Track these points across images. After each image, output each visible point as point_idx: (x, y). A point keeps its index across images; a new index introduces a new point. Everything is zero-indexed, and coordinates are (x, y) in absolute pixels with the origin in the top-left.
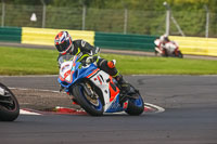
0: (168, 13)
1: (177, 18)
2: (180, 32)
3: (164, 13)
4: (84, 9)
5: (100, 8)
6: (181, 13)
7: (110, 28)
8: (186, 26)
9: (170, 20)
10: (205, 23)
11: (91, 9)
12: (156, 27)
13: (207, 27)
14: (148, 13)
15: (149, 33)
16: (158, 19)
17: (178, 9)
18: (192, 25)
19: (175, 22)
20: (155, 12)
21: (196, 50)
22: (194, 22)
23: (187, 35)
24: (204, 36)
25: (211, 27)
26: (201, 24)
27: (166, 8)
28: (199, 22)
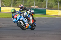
1: (3, 2)
2: (4, 6)
8: (6, 4)
9: (1, 2)
13: (12, 4)
18: (8, 4)
19: (3, 3)
22: (8, 3)
23: (6, 7)
24: (11, 7)
25: (13, 4)
28: (10, 3)
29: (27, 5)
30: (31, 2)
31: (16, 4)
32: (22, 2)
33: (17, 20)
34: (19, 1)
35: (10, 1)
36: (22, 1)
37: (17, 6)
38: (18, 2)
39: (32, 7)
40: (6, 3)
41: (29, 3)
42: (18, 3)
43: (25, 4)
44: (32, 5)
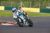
0: (21, 2)
1: (23, 3)
2: (24, 6)
3: (20, 2)
4: (2, 1)
5: (6, 1)
6: (24, 2)
7: (8, 5)
9: (22, 4)
10: (30, 4)
11: (3, 1)
12: (19, 5)
13: (30, 5)
14: (17, 2)
16: (19, 4)
17: (24, 1)
18: (27, 5)
19: (23, 4)
20: (18, 2)
21: (28, 11)
22: (27, 4)
23: (26, 7)
24: (30, 7)
25: (31, 5)
26: (29, 5)
27: (21, 1)
28: (29, 4)
29: (43, 6)
31: (34, 5)
32: (39, 4)
34: (36, 3)
36: (39, 2)
37: (35, 7)
38: (36, 4)
39: (47, 7)
40: (25, 4)
41: (45, 4)
42: (35, 4)
43: (41, 5)
44: (47, 6)
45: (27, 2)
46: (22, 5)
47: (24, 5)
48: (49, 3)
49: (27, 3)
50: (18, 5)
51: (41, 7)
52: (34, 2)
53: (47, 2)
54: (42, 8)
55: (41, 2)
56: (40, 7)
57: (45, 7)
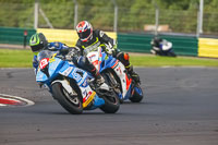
0: (36, 6)
1: (45, 10)
2: (49, 24)
3: (32, 6)
6: (49, 6)
8: (54, 19)
9: (39, 13)
10: (73, 15)
12: (25, 20)
13: (76, 20)
15: (17, 26)
16: (27, 12)
17: (46, 2)
18: (61, 18)
19: (43, 14)
20: (23, 5)
22: (63, 14)
23: (55, 28)
26: (69, 17)
28: (68, 14)
29: (131, 20)
30: (146, 12)
31: (91, 17)
32: (113, 12)
33: (48, 75)
34: (101, 9)
35: (68, 8)
36: (113, 6)
38: (98, 12)
39: (148, 28)
40: (54, 13)
41: (138, 14)
42: (97, 15)
43: (123, 20)
44: (146, 23)
45: (62, 7)
46: (40, 17)
47: (46, 19)
48: (156, 7)
49: (61, 10)
50: (24, 17)
51: (123, 29)
52: (92, 5)
53: (148, 5)
54: (126, 31)
55: (123, 5)
56: (118, 26)
57: (140, 25)
